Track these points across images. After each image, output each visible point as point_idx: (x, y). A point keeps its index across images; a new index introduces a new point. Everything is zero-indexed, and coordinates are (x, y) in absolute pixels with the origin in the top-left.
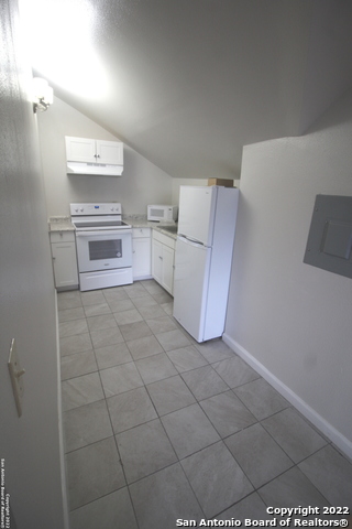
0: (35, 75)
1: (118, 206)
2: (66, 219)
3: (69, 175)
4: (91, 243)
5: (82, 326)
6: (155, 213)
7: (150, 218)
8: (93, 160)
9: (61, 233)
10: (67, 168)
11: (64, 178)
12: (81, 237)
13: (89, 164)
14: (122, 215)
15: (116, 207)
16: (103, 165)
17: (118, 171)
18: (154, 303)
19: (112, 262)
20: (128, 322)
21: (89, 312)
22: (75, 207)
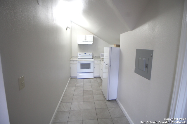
0: (71, 22)
1: (92, 53)
2: (76, 57)
4: (81, 64)
5: (73, 89)
7: (101, 57)
8: (84, 40)
9: (73, 61)
11: (77, 45)
12: (78, 62)
13: (83, 41)
14: (93, 56)
15: (91, 54)
16: (87, 42)
17: (91, 43)
18: (98, 85)
20: (87, 89)
21: (77, 85)
22: (79, 54)
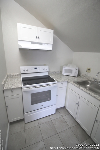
1: (47, 67)
2: (18, 75)
3: (20, 49)
4: (31, 94)
6: (67, 71)
7: (63, 73)
8: (35, 40)
9: (12, 90)
10: (19, 45)
11: (17, 51)
13: (32, 43)
14: (49, 72)
16: (41, 44)
17: (50, 48)
19: (44, 104)
22: (23, 69)
